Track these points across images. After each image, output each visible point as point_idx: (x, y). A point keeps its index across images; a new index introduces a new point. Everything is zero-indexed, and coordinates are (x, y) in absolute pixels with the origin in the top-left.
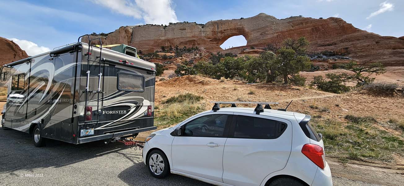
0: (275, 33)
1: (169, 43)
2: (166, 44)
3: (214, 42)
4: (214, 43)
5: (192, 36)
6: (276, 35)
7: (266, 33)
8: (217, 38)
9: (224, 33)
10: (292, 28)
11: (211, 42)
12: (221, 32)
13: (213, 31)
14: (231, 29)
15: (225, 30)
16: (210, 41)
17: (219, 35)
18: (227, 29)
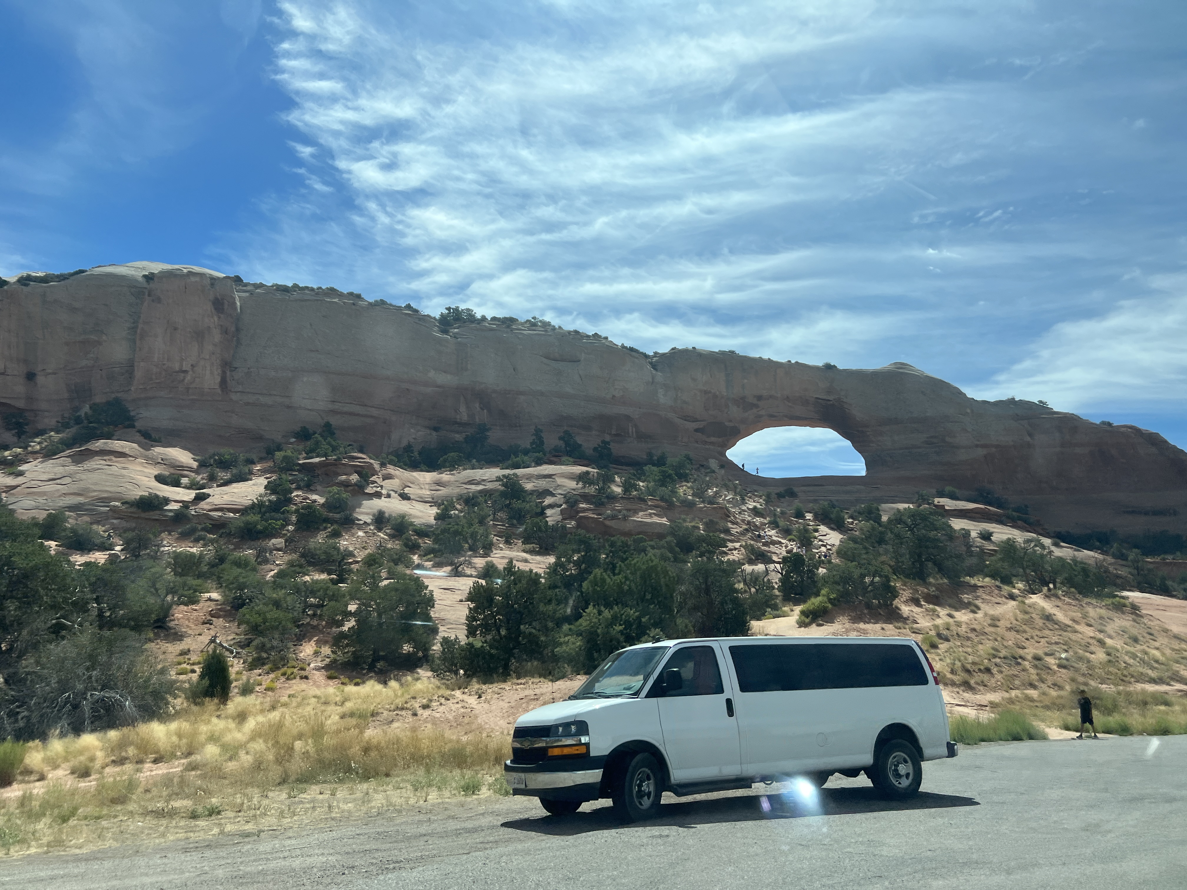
0: (977, 446)
1: (477, 405)
2: (463, 409)
3: (713, 439)
4: (712, 443)
5: (614, 396)
6: (981, 452)
7: (948, 439)
8: (727, 424)
9: (755, 410)
10: (1028, 439)
11: (700, 434)
12: (743, 402)
13: (706, 392)
14: (788, 398)
15: (760, 398)
16: (697, 430)
17: (735, 412)
18: (771, 397)
